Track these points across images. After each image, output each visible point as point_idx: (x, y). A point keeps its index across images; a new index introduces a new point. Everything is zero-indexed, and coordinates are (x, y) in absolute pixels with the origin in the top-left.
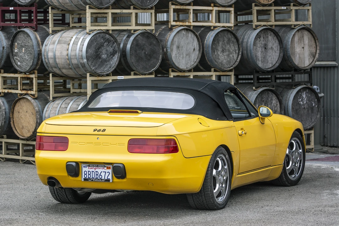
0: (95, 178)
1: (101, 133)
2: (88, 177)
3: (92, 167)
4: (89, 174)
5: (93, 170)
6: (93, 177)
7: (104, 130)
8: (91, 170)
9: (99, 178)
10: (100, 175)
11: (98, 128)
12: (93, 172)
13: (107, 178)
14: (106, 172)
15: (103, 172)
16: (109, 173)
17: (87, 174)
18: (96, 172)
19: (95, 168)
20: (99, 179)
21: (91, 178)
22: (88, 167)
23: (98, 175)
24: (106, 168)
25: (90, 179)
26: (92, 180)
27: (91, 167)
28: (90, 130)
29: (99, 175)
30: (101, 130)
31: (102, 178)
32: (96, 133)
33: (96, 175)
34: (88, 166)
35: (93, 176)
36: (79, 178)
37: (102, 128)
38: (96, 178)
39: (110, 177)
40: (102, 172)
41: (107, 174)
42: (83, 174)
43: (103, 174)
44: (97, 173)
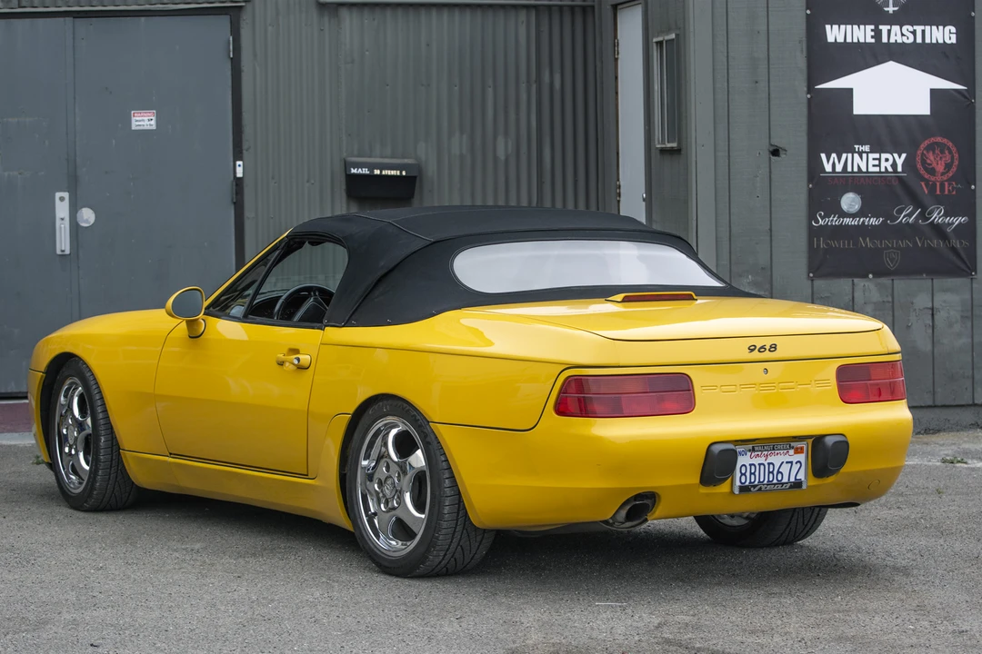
0: (765, 482)
1: (767, 355)
2: (750, 482)
3: (760, 453)
4: (751, 474)
5: (762, 460)
6: (762, 480)
7: (774, 348)
8: (756, 461)
9: (775, 481)
10: (778, 472)
11: (759, 343)
12: (762, 467)
13: (796, 479)
14: (791, 462)
15: (787, 462)
16: (799, 465)
17: (748, 474)
18: (769, 464)
19: (766, 453)
20: (775, 484)
21: (756, 483)
22: (749, 454)
23: (772, 472)
24: (792, 452)
25: (755, 486)
26: (760, 489)
27: (756, 453)
29: (775, 472)
30: (768, 347)
31: (783, 481)
32: (755, 354)
33: (769, 472)
34: (750, 451)
35: (762, 476)
36: (724, 488)
37: (768, 342)
38: (769, 481)
39: (801, 476)
40: (782, 463)
41: (796, 467)
42: (738, 475)
43: (785, 469)
44: (771, 466)
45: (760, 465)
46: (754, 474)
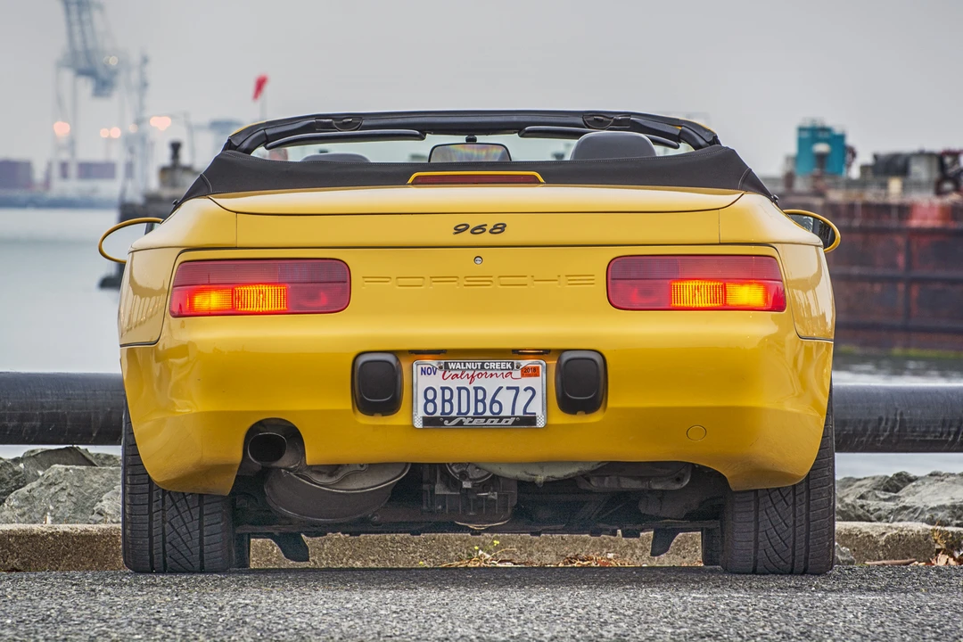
0: (471, 413)
1: (486, 238)
2: (443, 413)
3: (459, 373)
4: (444, 401)
5: (464, 382)
6: (464, 410)
7: (500, 228)
8: (454, 384)
9: (488, 413)
10: (493, 401)
11: (474, 222)
12: (464, 393)
13: (525, 412)
14: (517, 389)
15: (508, 388)
16: (530, 393)
17: (439, 401)
18: (476, 389)
19: (471, 373)
20: (487, 418)
21: (454, 414)
22: (440, 373)
23: (483, 401)
24: (517, 374)
25: (451, 419)
26: (461, 423)
27: (453, 373)
28: (442, 231)
29: (488, 402)
30: (488, 229)
31: (502, 415)
32: (466, 237)
33: (477, 401)
34: (441, 368)
35: (463, 406)
36: (399, 419)
37: (491, 222)
38: (476, 412)
39: (536, 408)
40: (500, 388)
41: (523, 397)
42: (421, 401)
43: (506, 398)
44: (480, 392)
45: (459, 389)
46: (450, 401)
